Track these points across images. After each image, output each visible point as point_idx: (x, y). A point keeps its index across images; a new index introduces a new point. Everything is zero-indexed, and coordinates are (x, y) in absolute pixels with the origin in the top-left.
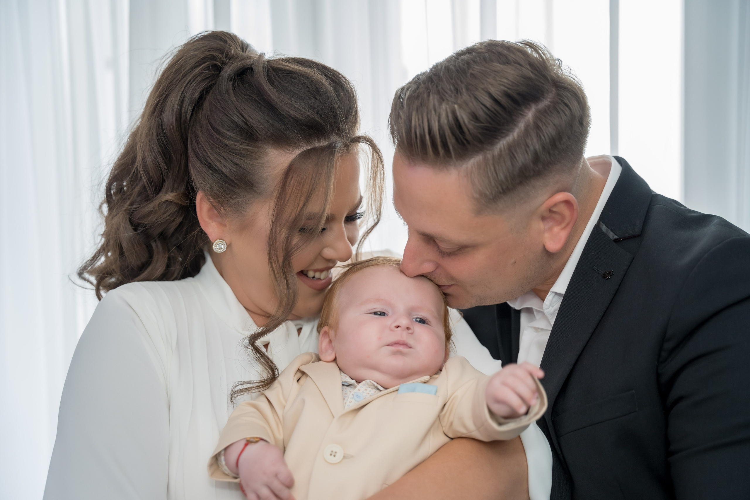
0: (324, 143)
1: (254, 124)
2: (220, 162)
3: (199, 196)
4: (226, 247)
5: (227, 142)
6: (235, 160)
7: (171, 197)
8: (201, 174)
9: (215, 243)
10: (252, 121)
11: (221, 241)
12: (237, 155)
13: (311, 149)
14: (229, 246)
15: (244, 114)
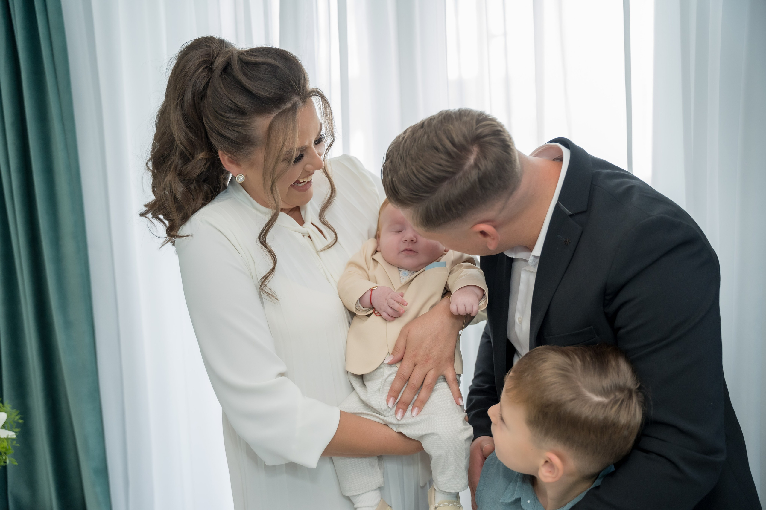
0: (289, 105)
1: (242, 106)
2: (227, 132)
3: (220, 153)
4: (244, 178)
5: (228, 120)
6: (236, 129)
7: (203, 155)
8: (217, 141)
9: (237, 177)
10: (241, 104)
11: (240, 175)
12: (236, 126)
13: (282, 112)
14: (246, 177)
15: (234, 101)
